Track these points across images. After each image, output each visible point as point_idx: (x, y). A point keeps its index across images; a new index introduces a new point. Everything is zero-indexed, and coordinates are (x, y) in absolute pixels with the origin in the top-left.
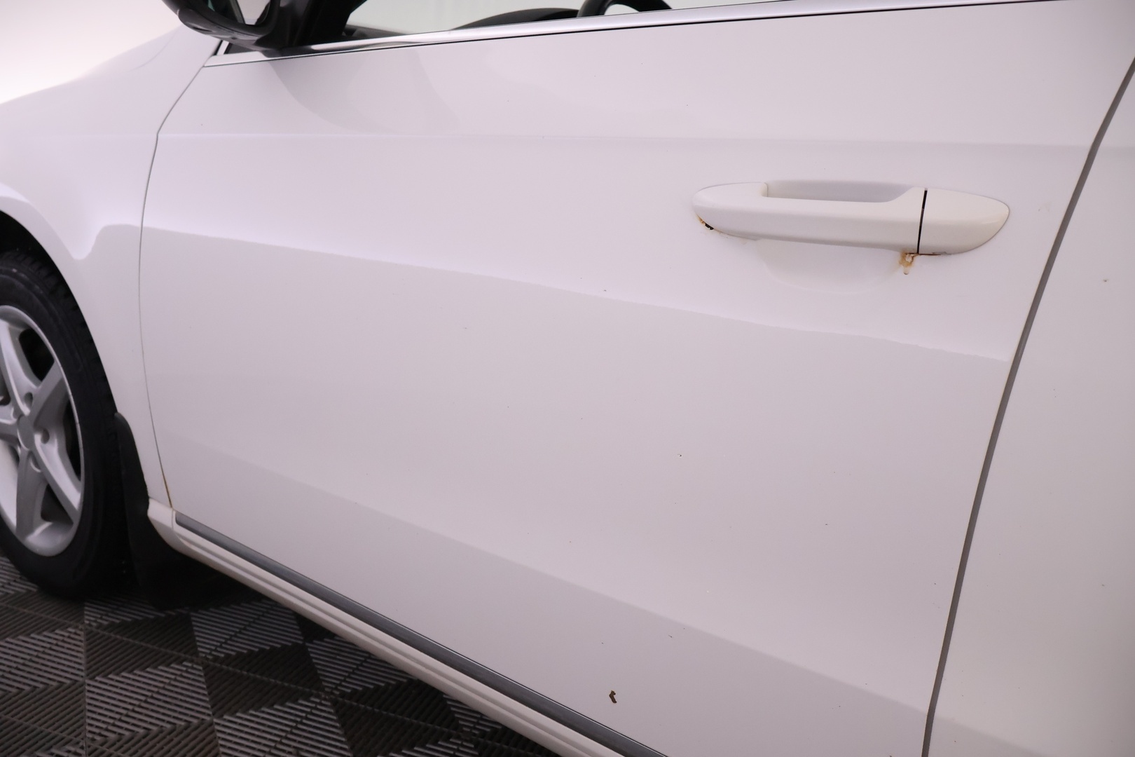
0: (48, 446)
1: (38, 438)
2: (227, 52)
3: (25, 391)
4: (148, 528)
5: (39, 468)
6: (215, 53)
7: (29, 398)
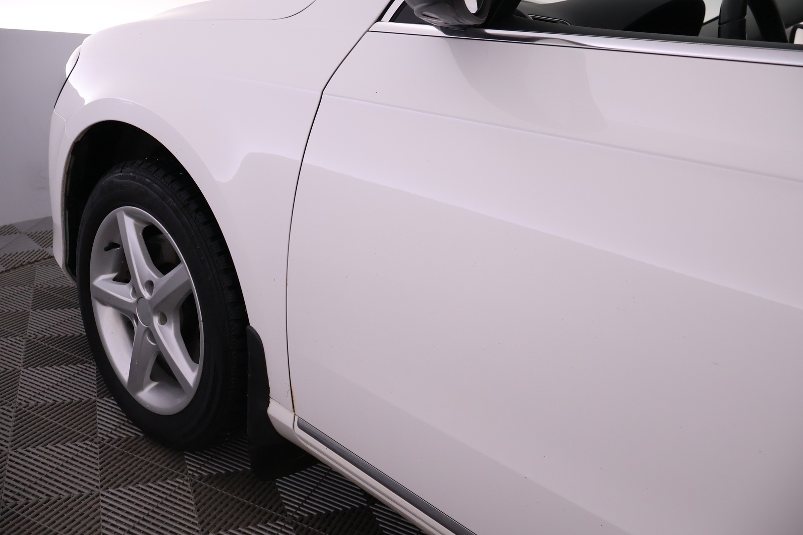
0: (165, 327)
1: (156, 320)
2: (391, 20)
3: (147, 279)
4: (266, 421)
5: (154, 341)
6: (379, 19)
7: (150, 285)
